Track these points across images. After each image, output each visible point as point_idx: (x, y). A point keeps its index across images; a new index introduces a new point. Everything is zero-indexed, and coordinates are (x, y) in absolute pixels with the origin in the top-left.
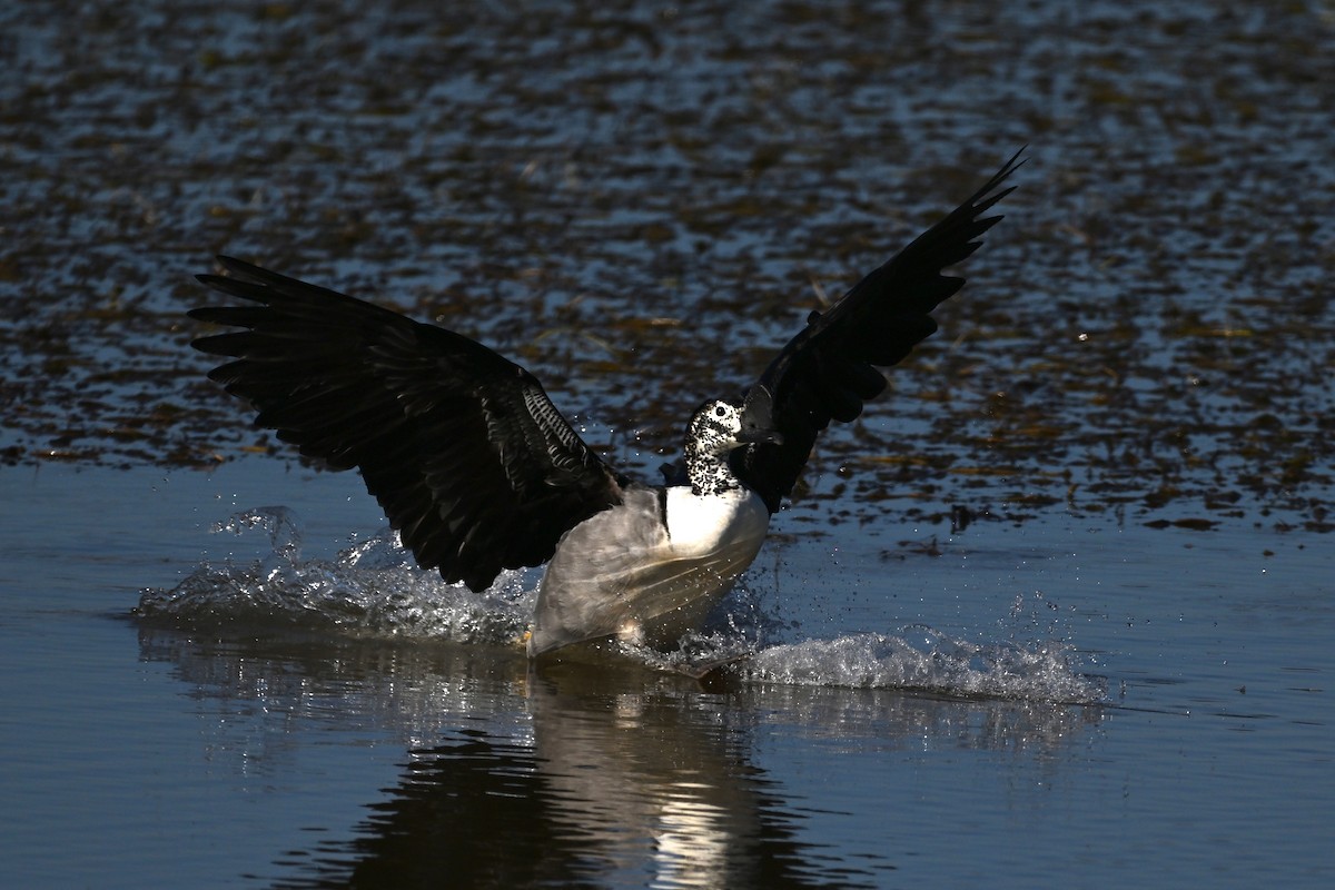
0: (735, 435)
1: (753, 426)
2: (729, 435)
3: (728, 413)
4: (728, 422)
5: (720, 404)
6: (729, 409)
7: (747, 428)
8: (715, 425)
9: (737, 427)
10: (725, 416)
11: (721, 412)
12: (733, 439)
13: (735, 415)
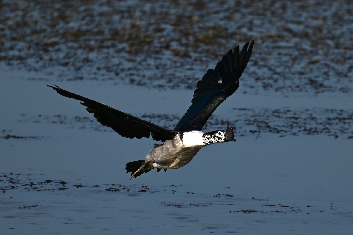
0: (223, 140)
1: (228, 137)
2: (222, 140)
3: (221, 134)
4: (221, 136)
5: (219, 132)
6: (222, 133)
7: (226, 138)
8: (218, 137)
9: (224, 138)
10: (221, 135)
11: (220, 134)
12: (223, 141)
13: (223, 135)
